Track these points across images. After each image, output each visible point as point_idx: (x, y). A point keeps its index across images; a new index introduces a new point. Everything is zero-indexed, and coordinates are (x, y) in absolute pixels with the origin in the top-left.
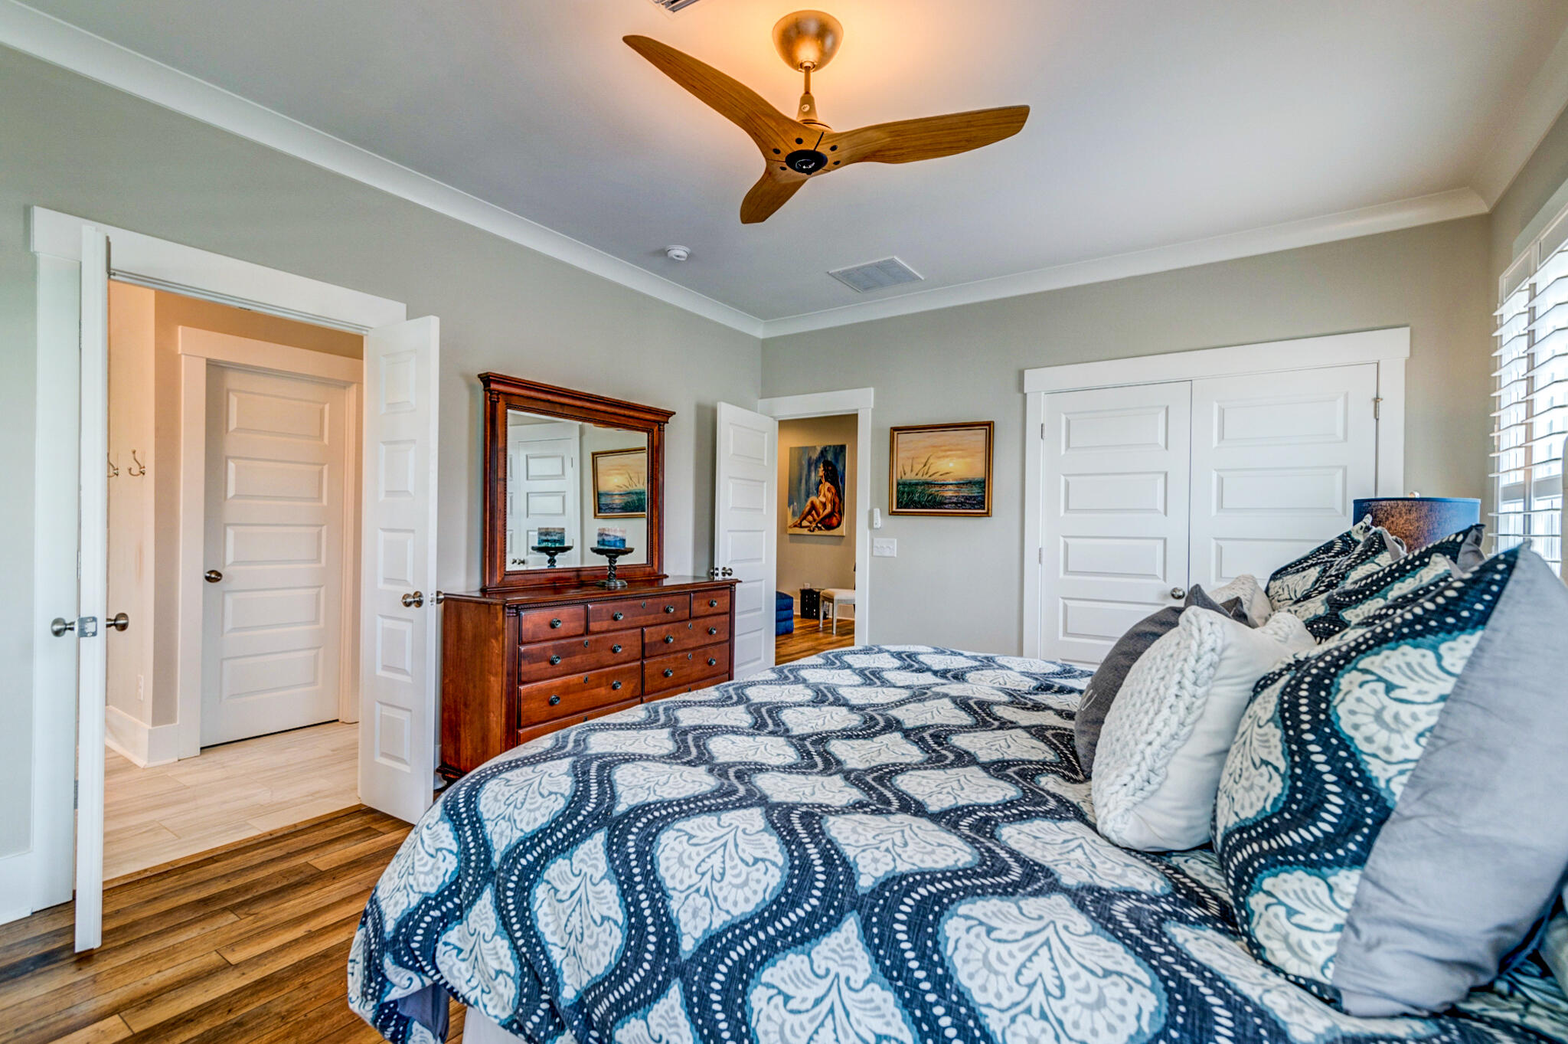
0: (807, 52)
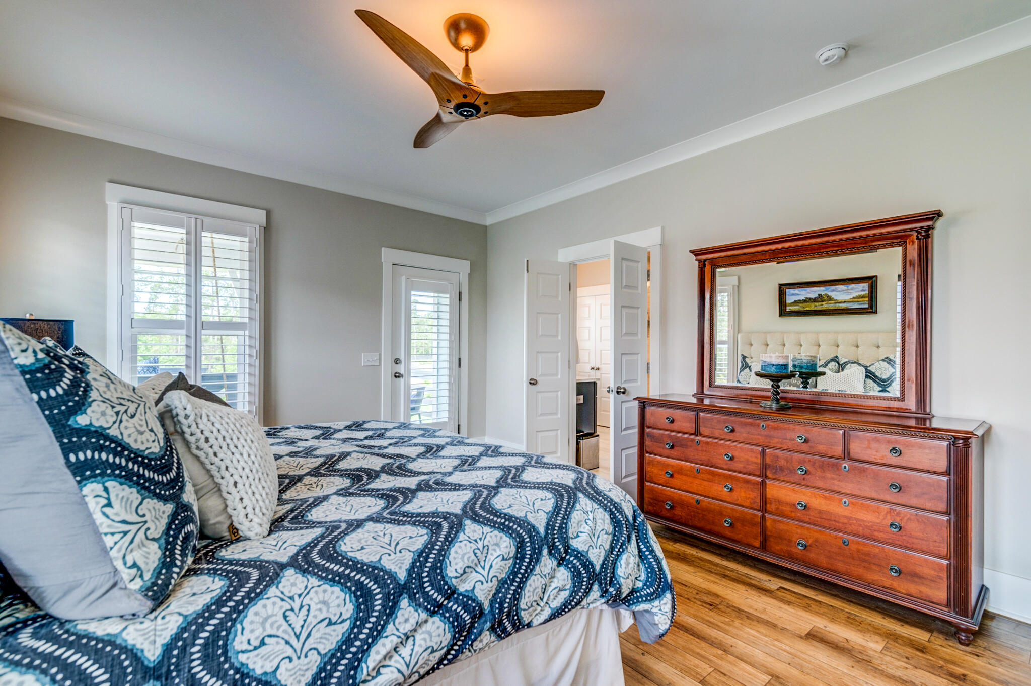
0: (467, 40)
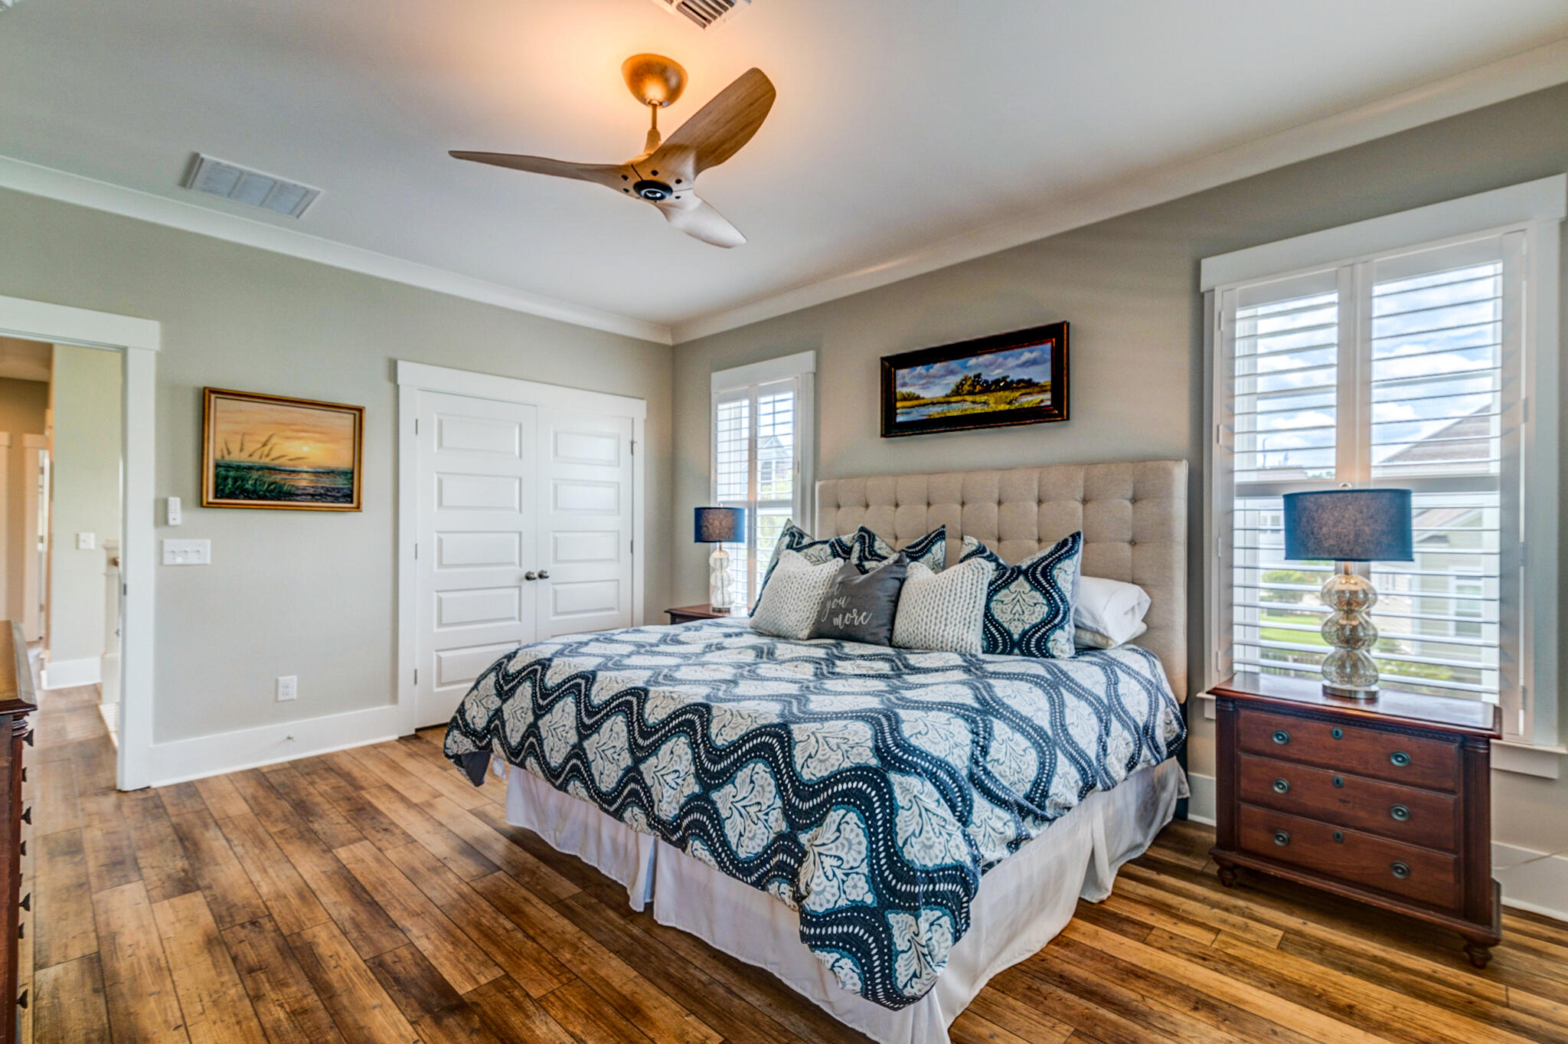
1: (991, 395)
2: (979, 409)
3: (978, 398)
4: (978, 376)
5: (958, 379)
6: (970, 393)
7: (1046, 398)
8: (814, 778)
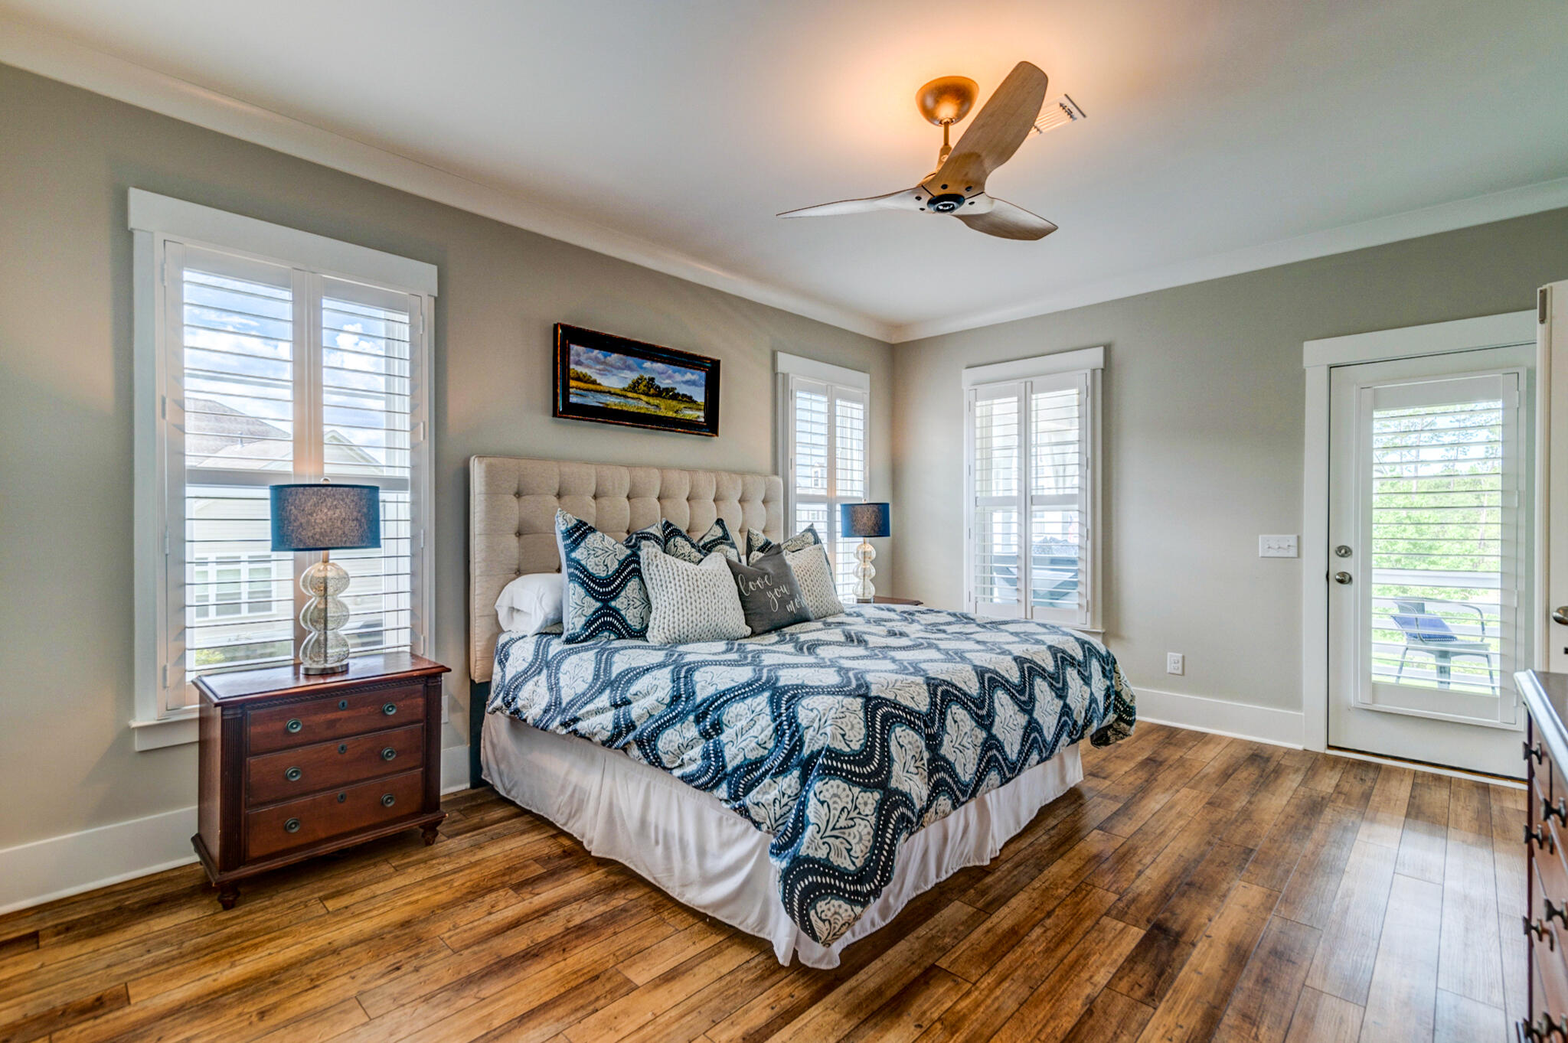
1: (663, 400)
2: (652, 411)
3: (652, 400)
4: (652, 379)
5: (634, 376)
6: (647, 394)
7: (699, 415)
8: (862, 742)
